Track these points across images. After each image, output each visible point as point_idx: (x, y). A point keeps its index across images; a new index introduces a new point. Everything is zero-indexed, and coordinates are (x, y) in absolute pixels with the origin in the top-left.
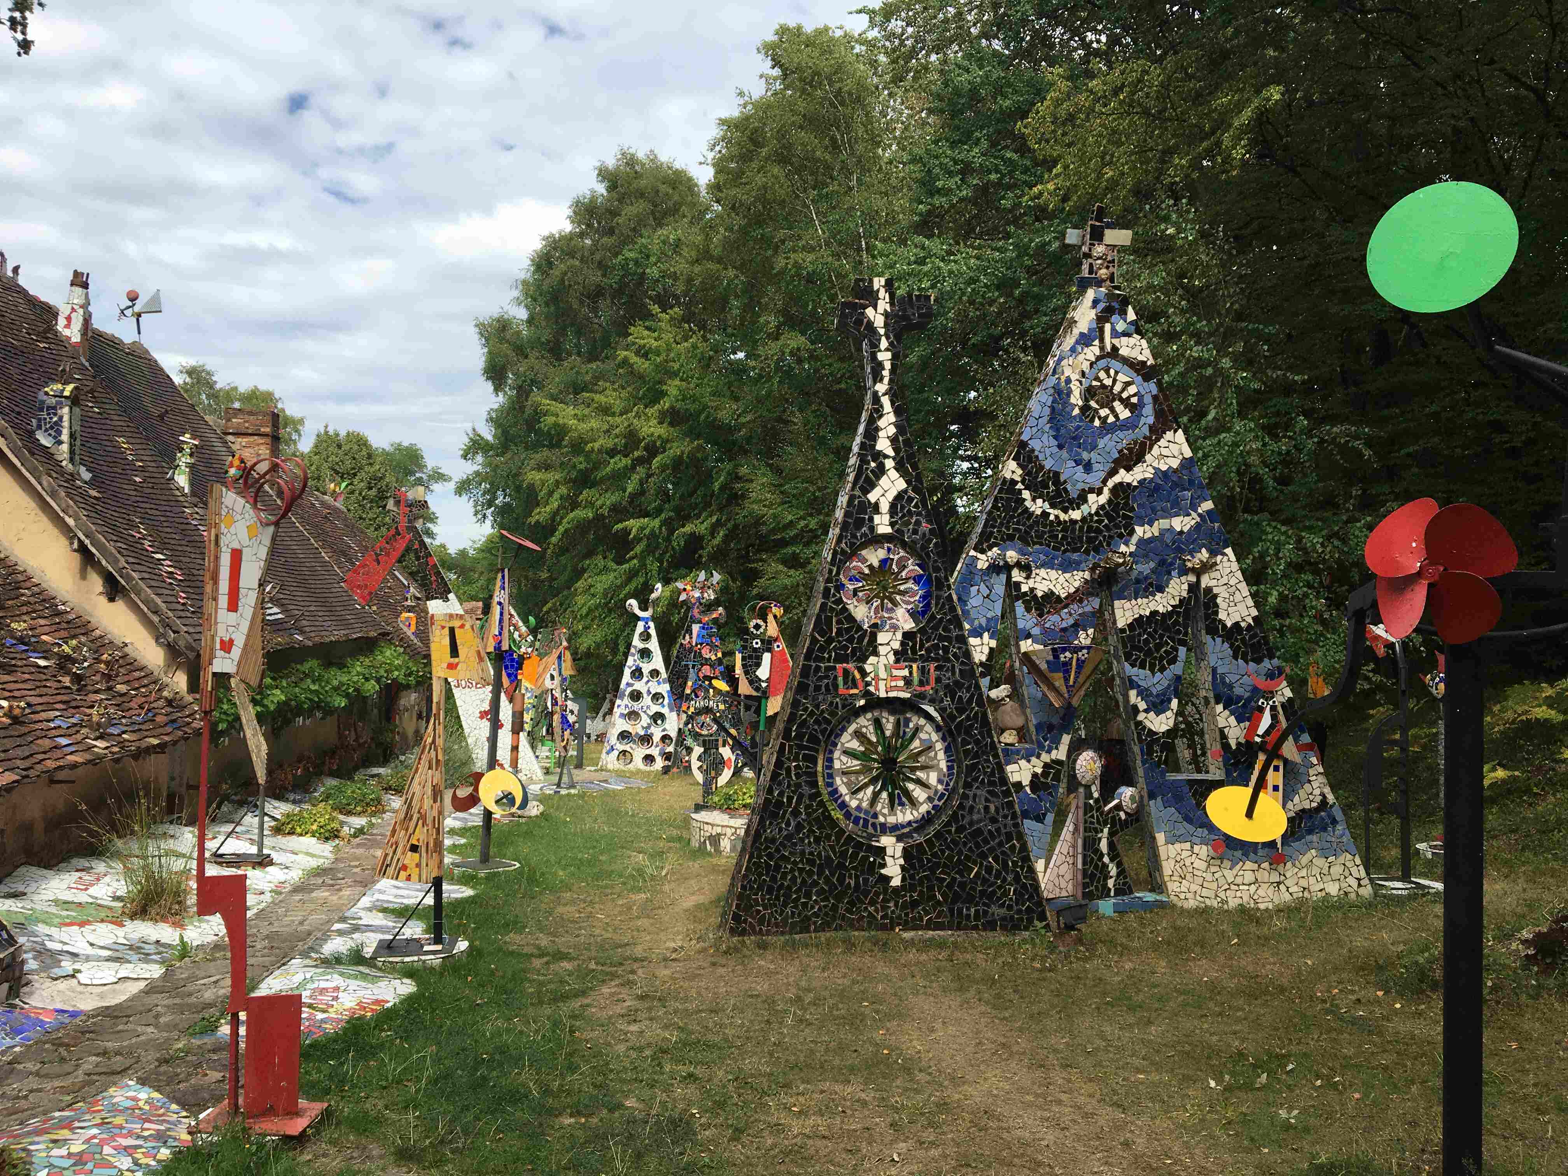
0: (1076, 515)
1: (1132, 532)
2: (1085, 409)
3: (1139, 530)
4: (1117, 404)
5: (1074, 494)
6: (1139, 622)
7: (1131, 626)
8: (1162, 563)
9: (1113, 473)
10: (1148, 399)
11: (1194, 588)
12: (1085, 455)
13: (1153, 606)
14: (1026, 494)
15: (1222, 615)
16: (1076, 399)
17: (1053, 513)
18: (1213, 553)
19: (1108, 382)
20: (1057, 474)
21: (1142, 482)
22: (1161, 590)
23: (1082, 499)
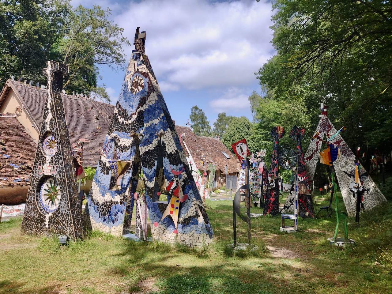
0: (130, 122)
1: (143, 125)
2: (132, 89)
3: (145, 124)
4: (139, 87)
5: (129, 116)
6: (146, 153)
7: (143, 154)
8: (151, 134)
9: (138, 108)
10: (147, 84)
11: (159, 142)
12: (131, 104)
13: (149, 148)
14: (119, 117)
15: (167, 150)
16: (129, 87)
17: (125, 121)
18: (164, 130)
19: (137, 80)
20: (125, 110)
21: (145, 110)
22: (151, 143)
23: (131, 116)
